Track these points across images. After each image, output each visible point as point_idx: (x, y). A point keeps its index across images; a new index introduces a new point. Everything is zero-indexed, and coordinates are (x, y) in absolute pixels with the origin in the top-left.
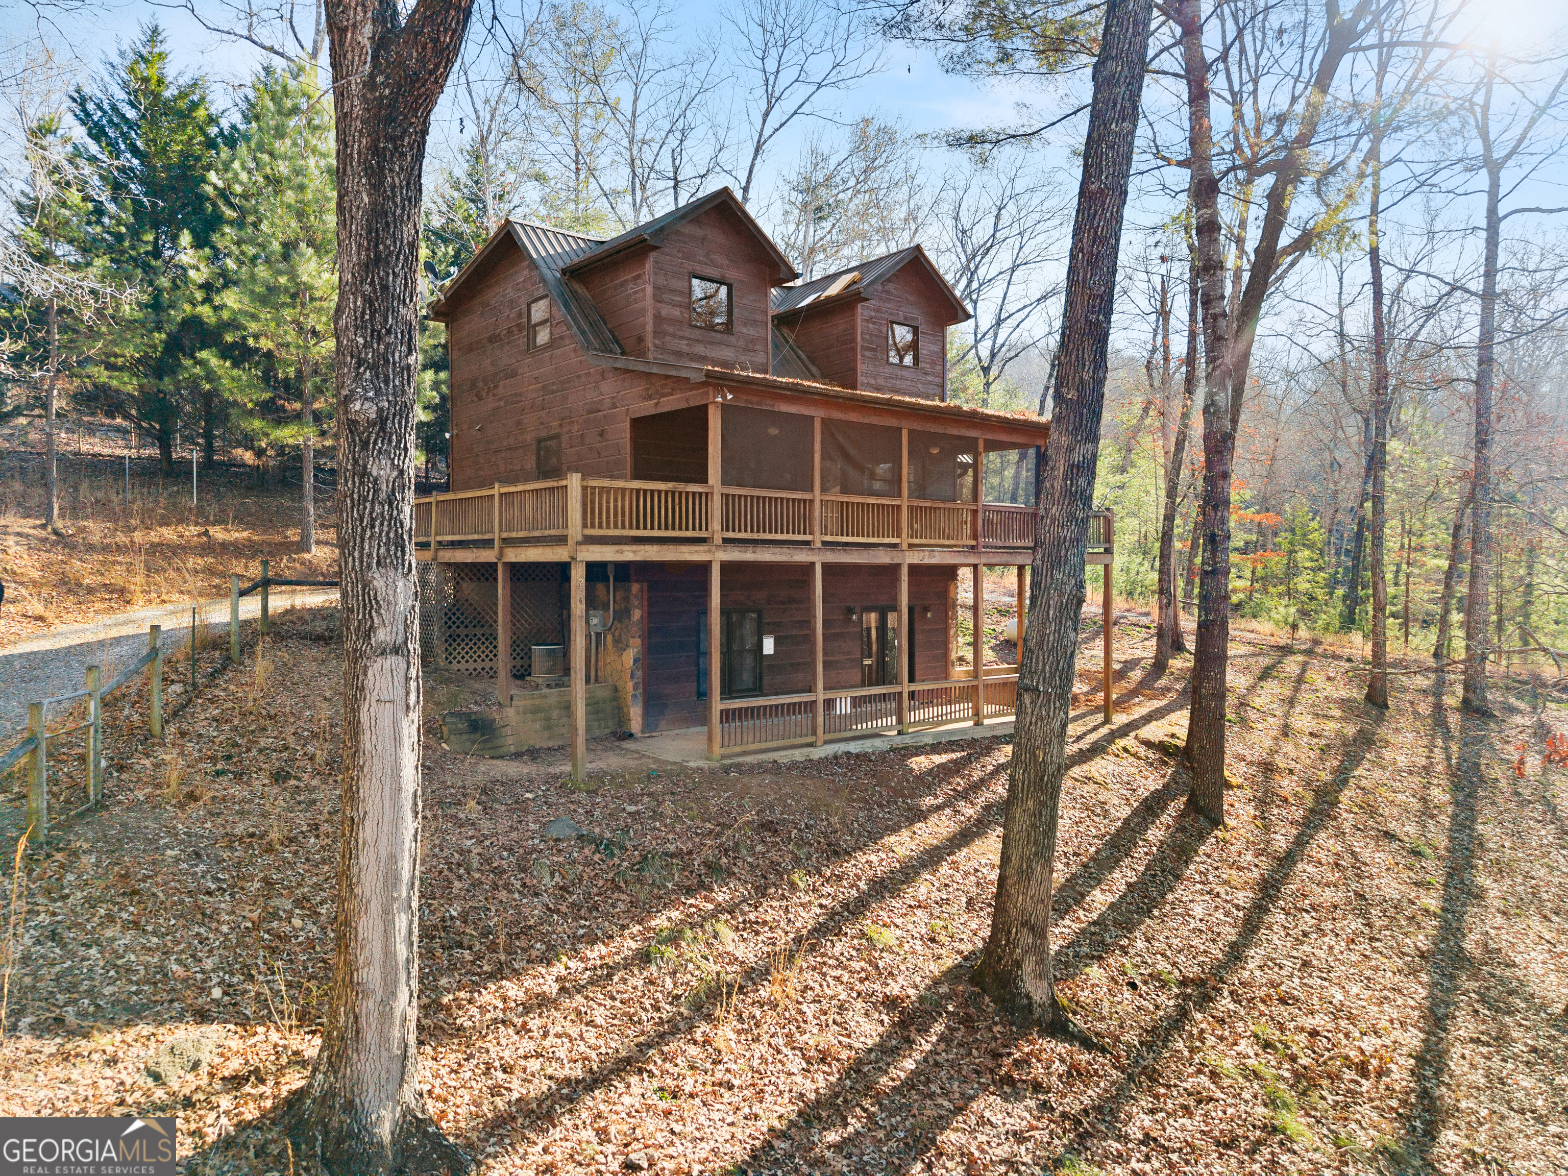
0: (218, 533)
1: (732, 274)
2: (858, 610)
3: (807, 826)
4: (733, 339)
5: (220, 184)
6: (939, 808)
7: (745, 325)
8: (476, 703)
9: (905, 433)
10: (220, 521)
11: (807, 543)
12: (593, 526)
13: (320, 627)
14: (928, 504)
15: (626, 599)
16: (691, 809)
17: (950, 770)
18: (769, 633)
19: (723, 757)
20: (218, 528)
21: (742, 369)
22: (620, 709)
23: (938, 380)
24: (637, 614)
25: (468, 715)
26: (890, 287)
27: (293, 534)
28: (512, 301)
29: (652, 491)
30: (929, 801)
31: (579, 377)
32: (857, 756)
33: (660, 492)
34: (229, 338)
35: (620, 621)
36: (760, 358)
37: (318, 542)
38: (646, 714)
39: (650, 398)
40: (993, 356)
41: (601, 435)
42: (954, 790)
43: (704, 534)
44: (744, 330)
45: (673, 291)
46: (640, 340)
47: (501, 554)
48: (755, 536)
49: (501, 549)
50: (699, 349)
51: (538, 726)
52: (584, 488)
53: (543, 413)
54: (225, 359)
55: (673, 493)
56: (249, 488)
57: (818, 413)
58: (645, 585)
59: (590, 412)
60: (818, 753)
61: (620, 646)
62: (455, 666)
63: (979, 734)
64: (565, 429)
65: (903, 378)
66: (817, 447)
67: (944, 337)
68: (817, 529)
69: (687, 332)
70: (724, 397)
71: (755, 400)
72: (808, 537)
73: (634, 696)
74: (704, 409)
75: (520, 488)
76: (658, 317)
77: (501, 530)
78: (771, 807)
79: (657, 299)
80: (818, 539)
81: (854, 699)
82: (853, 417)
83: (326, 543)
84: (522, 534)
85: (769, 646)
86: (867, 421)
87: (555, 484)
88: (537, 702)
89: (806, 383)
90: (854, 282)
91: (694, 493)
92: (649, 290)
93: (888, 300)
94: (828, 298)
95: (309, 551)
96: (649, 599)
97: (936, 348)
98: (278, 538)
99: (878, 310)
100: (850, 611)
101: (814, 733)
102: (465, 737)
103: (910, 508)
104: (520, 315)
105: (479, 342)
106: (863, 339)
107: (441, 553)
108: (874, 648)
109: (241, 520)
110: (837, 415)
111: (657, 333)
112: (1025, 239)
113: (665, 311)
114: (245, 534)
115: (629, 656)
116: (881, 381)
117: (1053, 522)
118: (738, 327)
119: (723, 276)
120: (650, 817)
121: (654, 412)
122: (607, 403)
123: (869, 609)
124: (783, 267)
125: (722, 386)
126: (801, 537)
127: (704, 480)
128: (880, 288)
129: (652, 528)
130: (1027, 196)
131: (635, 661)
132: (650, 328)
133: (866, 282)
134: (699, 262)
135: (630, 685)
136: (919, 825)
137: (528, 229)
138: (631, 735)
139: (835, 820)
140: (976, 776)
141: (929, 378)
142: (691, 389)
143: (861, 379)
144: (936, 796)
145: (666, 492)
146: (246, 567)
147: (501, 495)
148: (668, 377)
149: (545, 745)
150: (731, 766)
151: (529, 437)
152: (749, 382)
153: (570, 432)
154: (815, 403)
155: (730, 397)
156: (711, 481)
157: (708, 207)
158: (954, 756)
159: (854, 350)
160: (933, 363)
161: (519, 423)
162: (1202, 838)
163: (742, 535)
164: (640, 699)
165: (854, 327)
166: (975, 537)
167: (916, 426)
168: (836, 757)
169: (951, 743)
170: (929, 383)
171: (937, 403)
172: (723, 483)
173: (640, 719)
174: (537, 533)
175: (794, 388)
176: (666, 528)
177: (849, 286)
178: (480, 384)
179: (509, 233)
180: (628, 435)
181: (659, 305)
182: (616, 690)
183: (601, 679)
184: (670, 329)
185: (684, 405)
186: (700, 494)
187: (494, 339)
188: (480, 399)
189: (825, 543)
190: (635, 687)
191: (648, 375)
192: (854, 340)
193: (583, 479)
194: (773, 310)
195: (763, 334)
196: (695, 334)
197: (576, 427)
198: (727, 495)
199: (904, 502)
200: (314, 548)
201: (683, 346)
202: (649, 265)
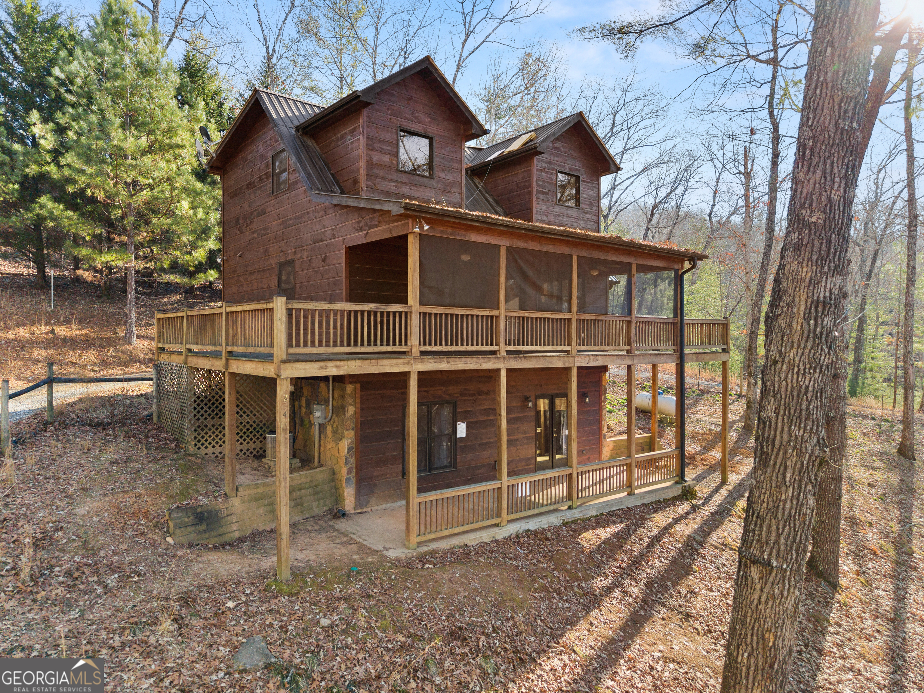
0: (62, 331)
1: (433, 130)
2: (533, 398)
3: (494, 631)
4: (433, 183)
5: (62, 76)
6: (609, 590)
7: (443, 171)
8: (206, 495)
9: (575, 258)
10: (67, 322)
11: (494, 353)
12: (298, 345)
13: (103, 415)
14: (593, 318)
15: (342, 397)
16: (383, 617)
17: (614, 546)
18: (462, 420)
19: (420, 544)
20: (63, 328)
21: (437, 203)
22: (337, 489)
23: (594, 218)
24: (351, 410)
25: (194, 508)
26: (559, 144)
27: (121, 332)
28: (262, 156)
29: (356, 312)
30: (600, 582)
31: (308, 213)
32: (536, 533)
33: (363, 312)
34: (71, 189)
35: (337, 415)
36: (456, 198)
37: (138, 337)
38: (358, 494)
39: (361, 229)
40: (610, 208)
41: (324, 261)
42: (620, 567)
43: (403, 348)
44: (443, 175)
45: (382, 141)
46: (356, 181)
47: (227, 365)
48: (449, 348)
49: (227, 361)
50: (405, 190)
51: (261, 511)
52: (289, 312)
53: (283, 243)
54: (59, 203)
55: (376, 313)
56: (99, 297)
57: (504, 243)
58: (358, 385)
59: (316, 242)
60: (501, 533)
61: (338, 437)
62: (203, 451)
63: (632, 502)
64: (299, 256)
65: (568, 216)
66: (503, 271)
67: (599, 184)
68: (502, 341)
69: (395, 176)
70: (421, 228)
71: (450, 230)
72: (494, 348)
73: (348, 479)
74: (404, 238)
75: (240, 308)
76: (370, 164)
77: (227, 344)
78: (460, 610)
79: (370, 147)
80: (503, 348)
81: (533, 484)
82: (533, 246)
83: (146, 337)
84: (241, 349)
85: (462, 430)
86: (545, 249)
87: (264, 306)
88: (261, 490)
89: (493, 216)
90: (531, 140)
91: (394, 313)
92: (362, 140)
93: (557, 155)
94: (510, 152)
95: (130, 343)
96: (361, 397)
97: (593, 193)
98: (109, 334)
99: (549, 163)
100: (527, 399)
101: (499, 515)
102: (189, 529)
103: (579, 320)
104: (267, 166)
105: (240, 189)
106: (538, 185)
107: (190, 359)
108: (542, 419)
109: (82, 321)
110: (520, 244)
111: (369, 176)
112: (632, 132)
113: (377, 157)
114: (84, 332)
115: (345, 445)
116: (551, 218)
117: (791, 368)
118: (437, 173)
119: (425, 131)
120: (344, 632)
121: (363, 241)
122: (329, 234)
123: (543, 397)
124: (474, 125)
125: (420, 218)
126: (489, 348)
127: (404, 300)
128: (551, 145)
129: (356, 345)
130: (633, 104)
131: (349, 450)
132: (363, 171)
133: (540, 140)
134: (406, 119)
135: (345, 470)
136: (595, 613)
137: (273, 97)
138: (344, 515)
139: (520, 618)
140: (637, 549)
141: (588, 216)
142: (394, 221)
143: (535, 216)
144: (606, 576)
145: (369, 313)
146: (80, 356)
147: (227, 313)
148: (375, 211)
149: (268, 528)
150: (427, 553)
151: (273, 262)
152: (443, 214)
153: (301, 258)
154: (502, 234)
155: (426, 227)
156: (410, 301)
157: (413, 72)
158: (617, 528)
159: (530, 193)
160: (591, 204)
161: (266, 251)
162: (827, 604)
163: (438, 348)
164: (353, 480)
165: (530, 175)
166: (629, 344)
167: (584, 254)
168: (517, 536)
169: (611, 514)
170: (588, 220)
171: (596, 234)
172: (421, 303)
173: (353, 499)
174: (251, 350)
175: (483, 221)
176: (369, 345)
177: (527, 143)
178: (241, 221)
179: (257, 100)
180: (344, 260)
181: (372, 153)
182: (334, 472)
183: (323, 462)
184: (381, 173)
185: (387, 236)
186: (400, 313)
187: (250, 186)
188: (242, 232)
189: (508, 352)
190: (349, 471)
191: (360, 209)
192: (530, 186)
193: (287, 303)
194: (467, 164)
195: (459, 180)
196: (403, 178)
197: (305, 254)
198: (425, 314)
199: (574, 316)
200: (135, 341)
201: (391, 187)
202: (362, 121)
